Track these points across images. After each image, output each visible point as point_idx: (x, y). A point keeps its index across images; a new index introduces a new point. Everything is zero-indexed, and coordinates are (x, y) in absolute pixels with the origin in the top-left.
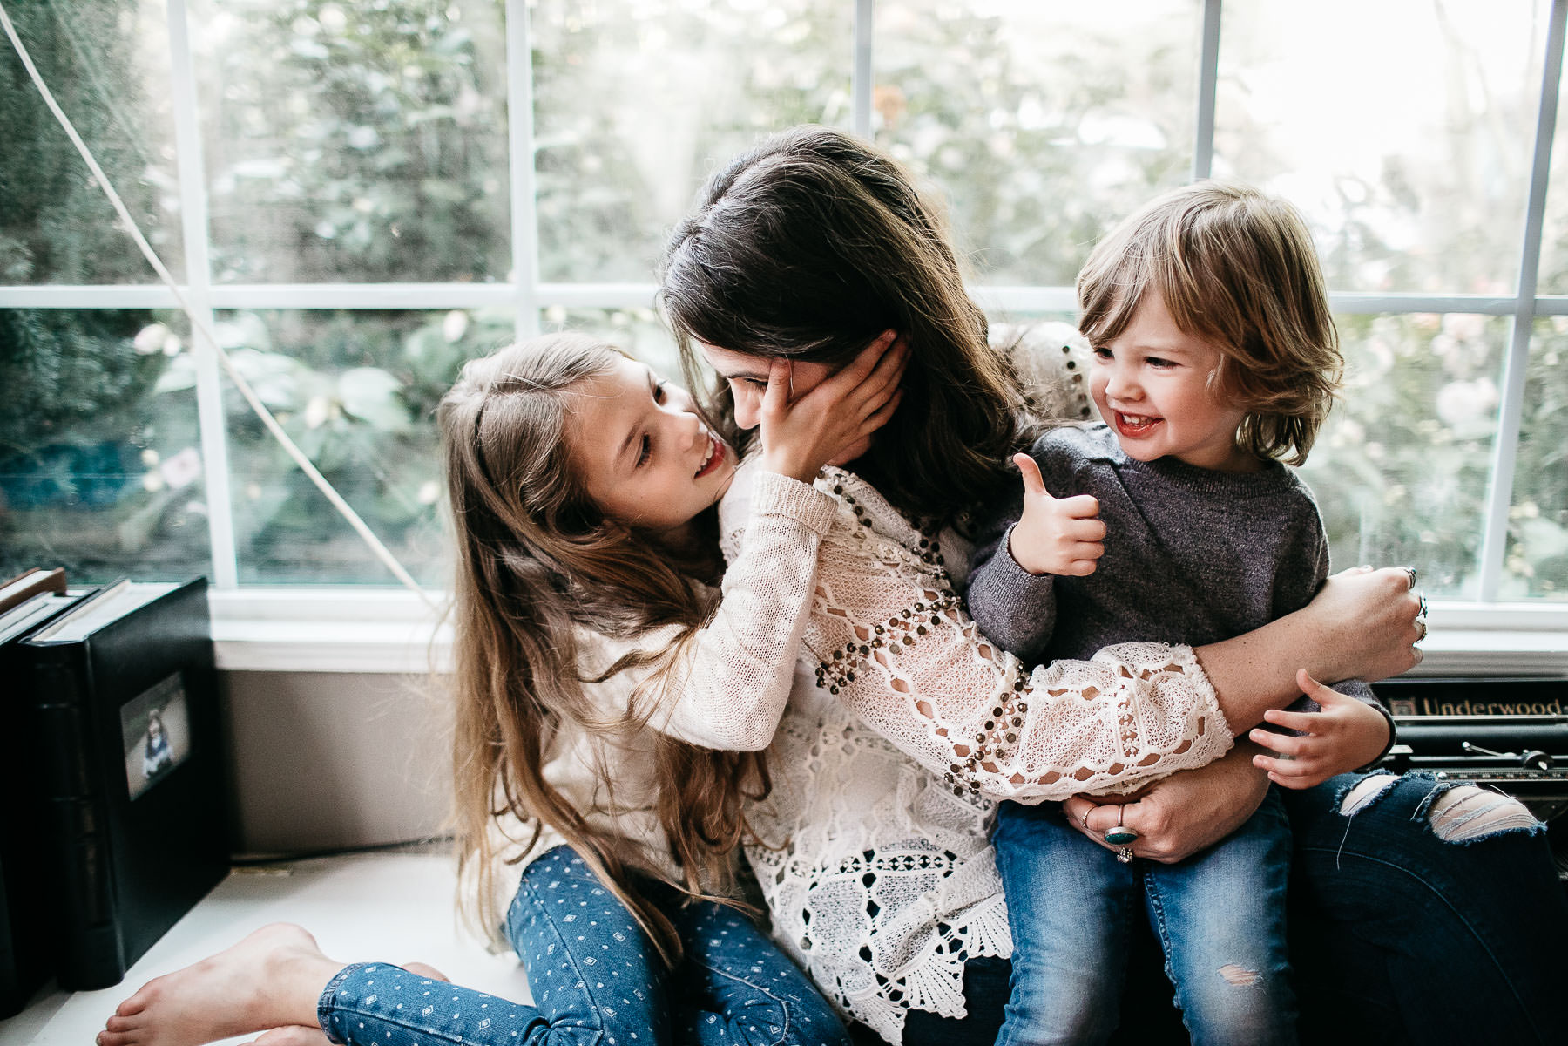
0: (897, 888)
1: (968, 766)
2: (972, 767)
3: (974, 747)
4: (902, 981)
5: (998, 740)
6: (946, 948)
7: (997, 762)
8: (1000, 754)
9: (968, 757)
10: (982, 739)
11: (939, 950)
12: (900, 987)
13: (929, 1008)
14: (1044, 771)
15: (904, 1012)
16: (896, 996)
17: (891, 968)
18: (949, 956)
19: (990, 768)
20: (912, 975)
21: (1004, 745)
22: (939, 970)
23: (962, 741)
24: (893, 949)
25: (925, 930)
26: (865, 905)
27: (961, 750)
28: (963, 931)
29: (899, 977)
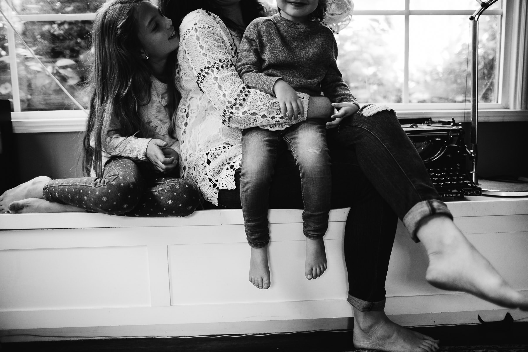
0: (216, 155)
1: (231, 107)
2: (232, 107)
3: (233, 101)
4: (217, 181)
5: (240, 100)
6: (229, 168)
7: (240, 107)
8: (241, 105)
9: (231, 105)
10: (236, 100)
11: (227, 169)
12: (216, 183)
13: (225, 188)
14: (253, 111)
15: (217, 191)
16: (215, 185)
17: (213, 176)
18: (230, 170)
19: (237, 109)
20: (220, 179)
21: (242, 102)
22: (228, 175)
23: (230, 100)
24: (214, 169)
25: (223, 164)
26: (206, 161)
27: (229, 102)
28: (234, 163)
29: (216, 179)
